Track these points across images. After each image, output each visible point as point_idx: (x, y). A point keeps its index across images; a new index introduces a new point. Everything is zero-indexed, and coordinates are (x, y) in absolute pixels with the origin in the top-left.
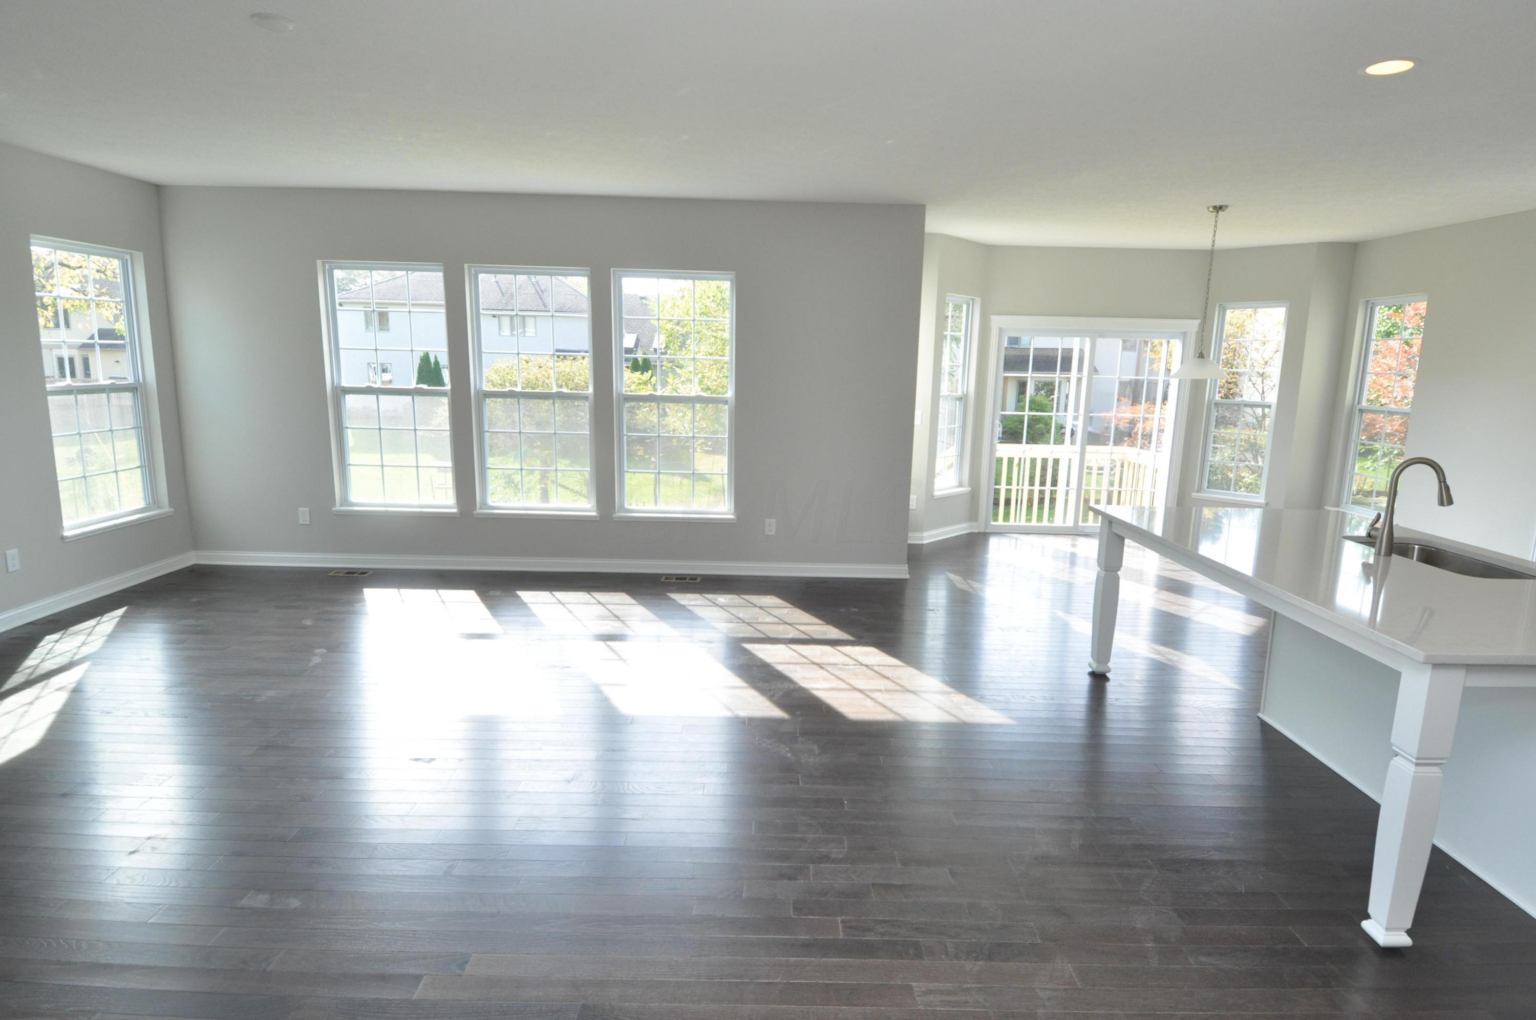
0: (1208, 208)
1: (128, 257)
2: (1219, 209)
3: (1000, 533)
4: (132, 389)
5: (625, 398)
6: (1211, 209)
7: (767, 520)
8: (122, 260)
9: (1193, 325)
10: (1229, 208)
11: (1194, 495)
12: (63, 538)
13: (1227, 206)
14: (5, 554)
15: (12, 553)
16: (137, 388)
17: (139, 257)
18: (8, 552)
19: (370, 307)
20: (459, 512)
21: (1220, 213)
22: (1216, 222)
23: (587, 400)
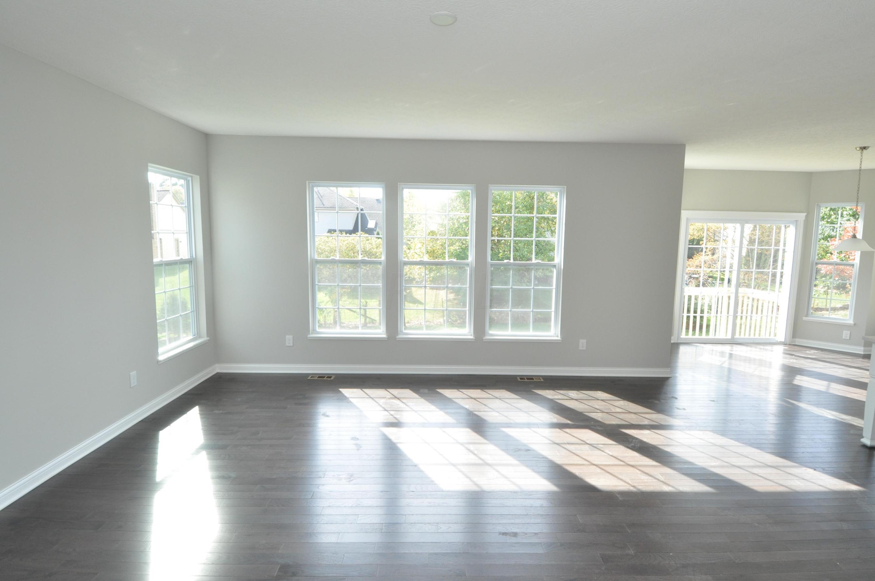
0: (856, 148)
1: (190, 179)
2: (864, 148)
3: (687, 343)
4: (189, 262)
5: (491, 265)
6: (858, 149)
7: (580, 340)
8: (187, 180)
9: (802, 216)
10: (870, 148)
11: (805, 318)
12: (158, 362)
13: (868, 147)
14: (130, 375)
15: (133, 373)
16: (192, 261)
17: (197, 179)
18: (131, 374)
19: (336, 210)
20: (387, 337)
21: (864, 151)
22: (862, 156)
23: (468, 266)
